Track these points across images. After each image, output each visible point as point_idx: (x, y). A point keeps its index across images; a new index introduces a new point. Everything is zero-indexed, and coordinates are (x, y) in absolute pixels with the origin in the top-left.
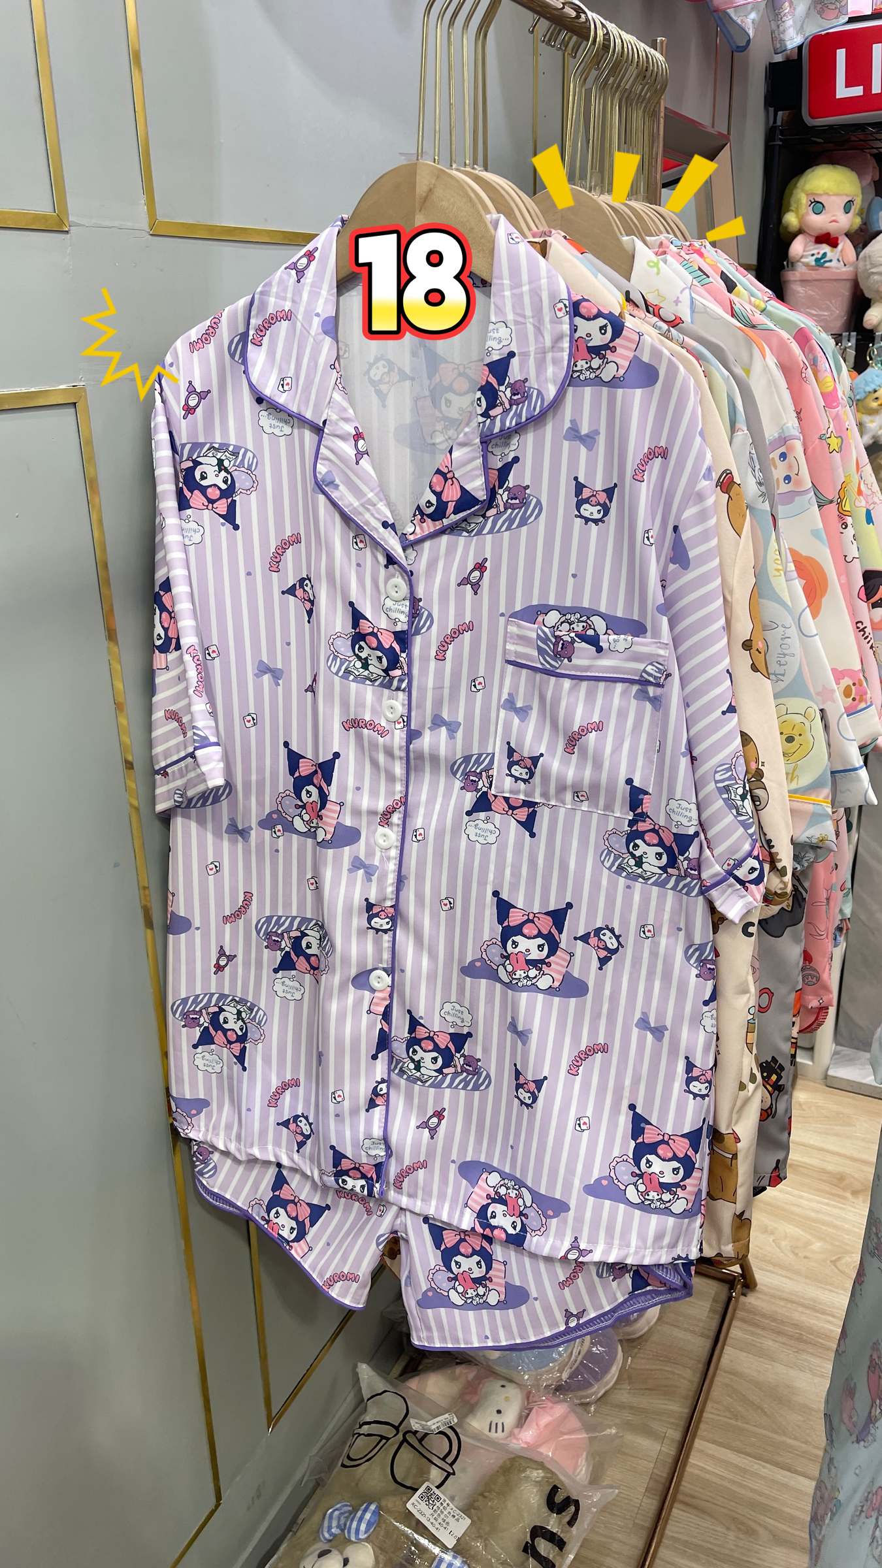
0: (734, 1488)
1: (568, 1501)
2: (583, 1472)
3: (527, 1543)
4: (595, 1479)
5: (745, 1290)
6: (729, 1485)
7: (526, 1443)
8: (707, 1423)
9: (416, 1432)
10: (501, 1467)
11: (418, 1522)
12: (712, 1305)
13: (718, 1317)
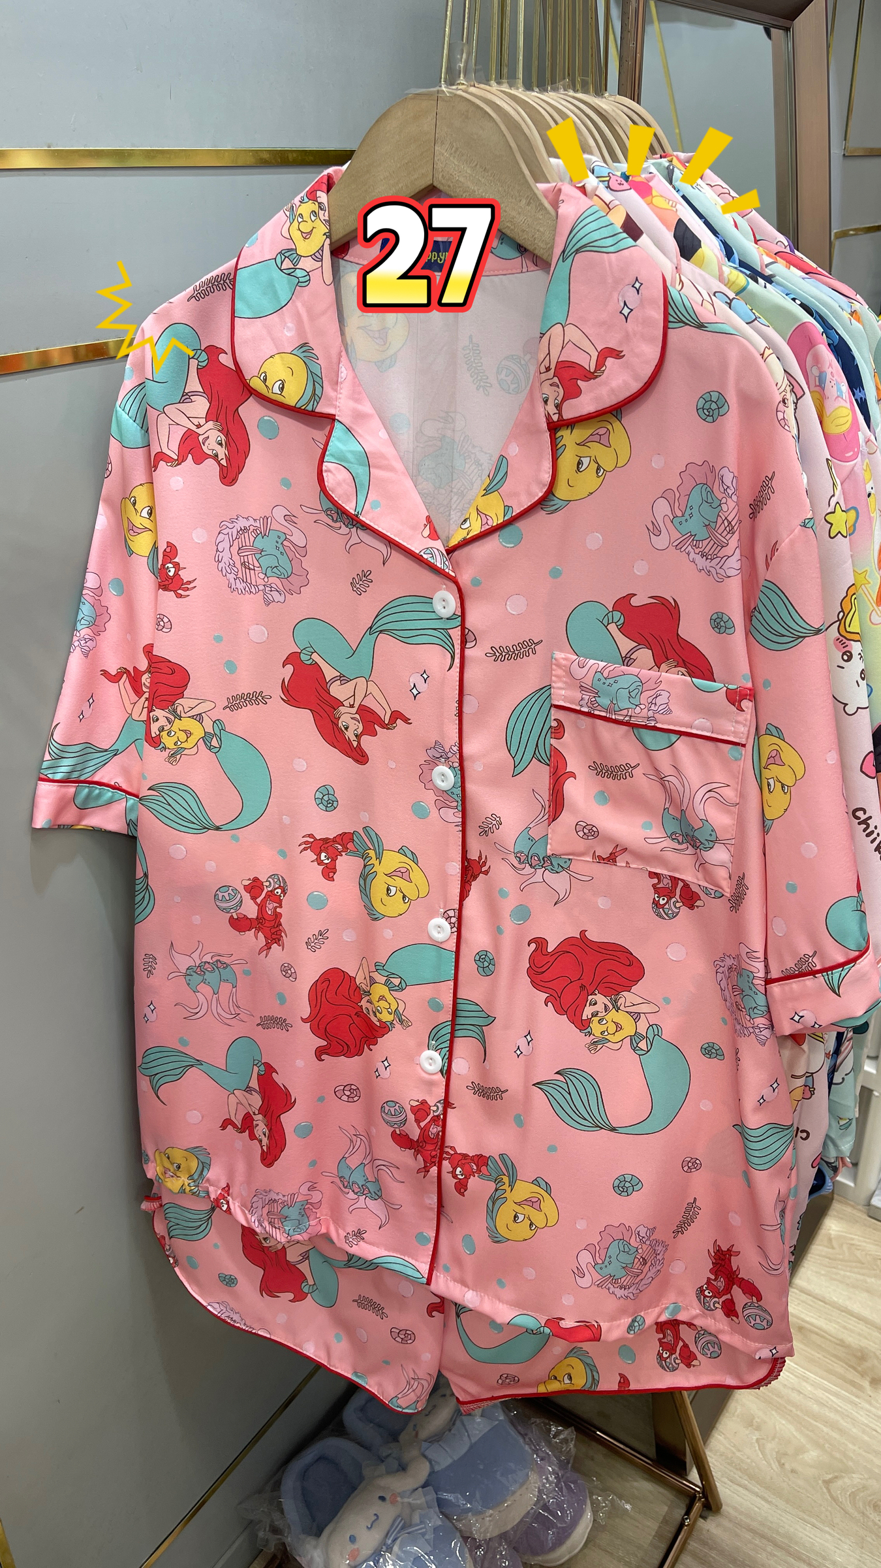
5: (705, 1514)
12: (660, 1527)
13: (664, 1546)
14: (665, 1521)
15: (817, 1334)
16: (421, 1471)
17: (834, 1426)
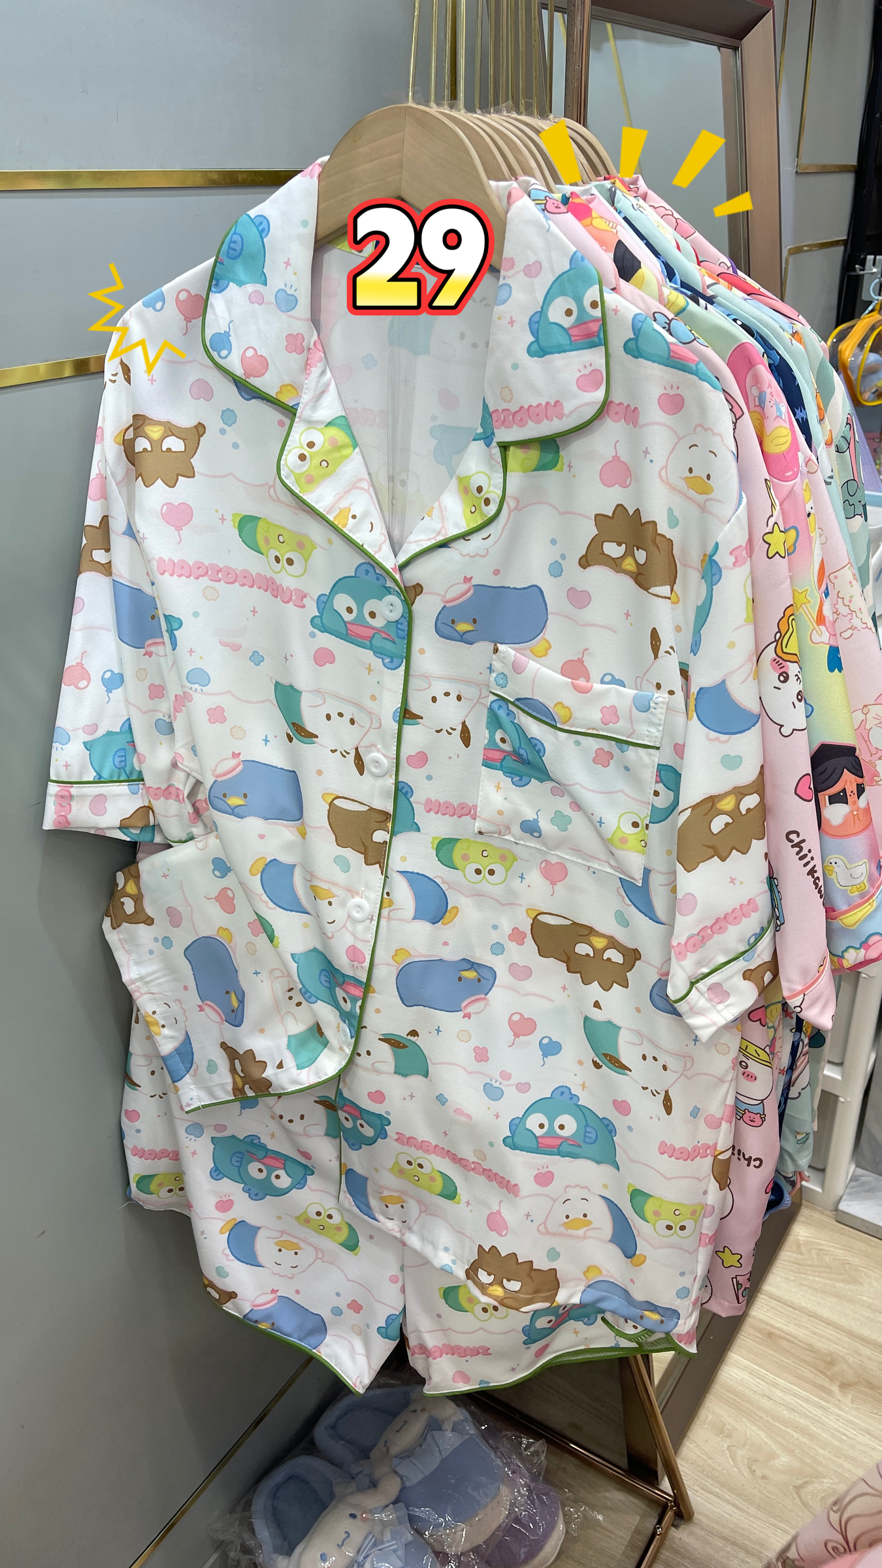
5: (677, 1522)
12: (632, 1536)
13: (636, 1556)
14: (637, 1531)
15: (787, 1340)
16: (392, 1487)
17: (803, 1431)
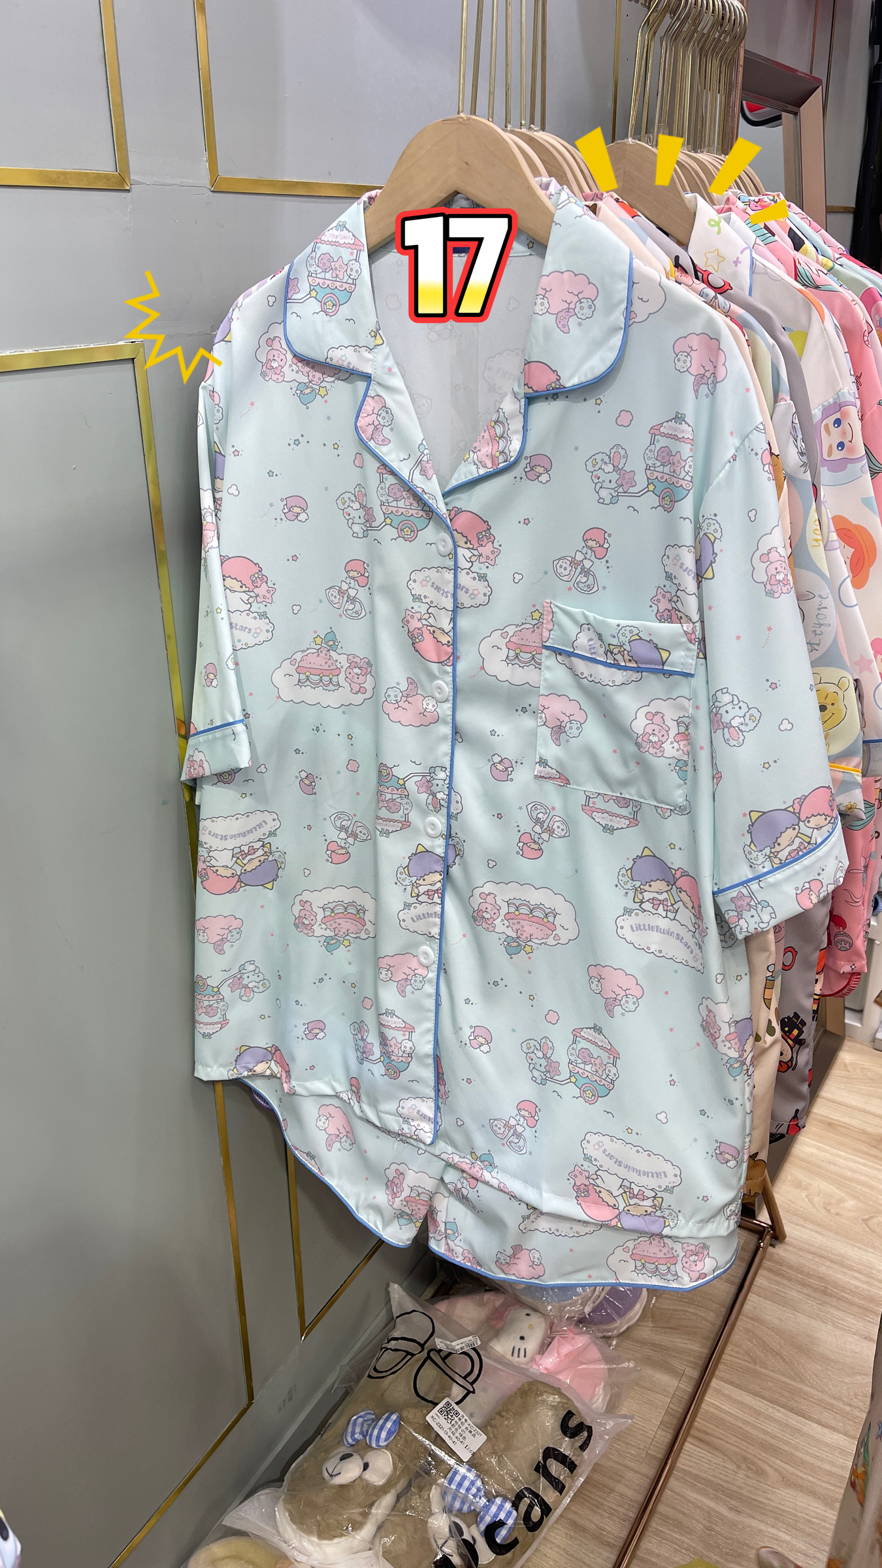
0: (748, 1429)
1: (581, 1427)
2: (600, 1400)
3: (539, 1462)
4: (611, 1408)
5: (774, 1241)
6: (740, 1425)
7: (546, 1369)
8: (725, 1364)
9: (441, 1350)
10: (519, 1389)
11: (438, 1435)
13: (744, 1265)
